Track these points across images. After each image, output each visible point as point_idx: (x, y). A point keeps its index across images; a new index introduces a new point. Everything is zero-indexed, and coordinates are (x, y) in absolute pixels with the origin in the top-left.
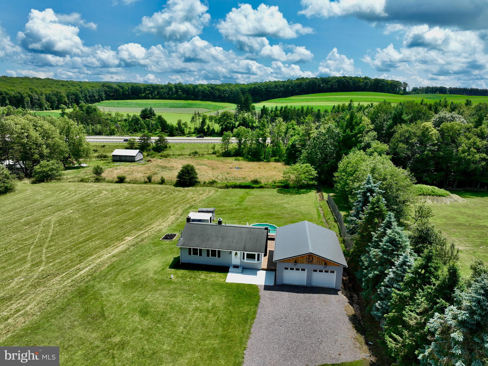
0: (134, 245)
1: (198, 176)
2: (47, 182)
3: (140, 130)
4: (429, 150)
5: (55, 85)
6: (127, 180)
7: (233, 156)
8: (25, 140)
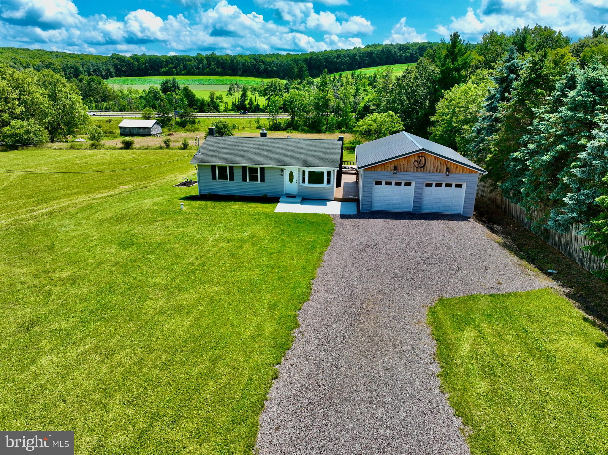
0: (130, 191)
5: (47, 56)
6: (136, 145)
7: (284, 129)
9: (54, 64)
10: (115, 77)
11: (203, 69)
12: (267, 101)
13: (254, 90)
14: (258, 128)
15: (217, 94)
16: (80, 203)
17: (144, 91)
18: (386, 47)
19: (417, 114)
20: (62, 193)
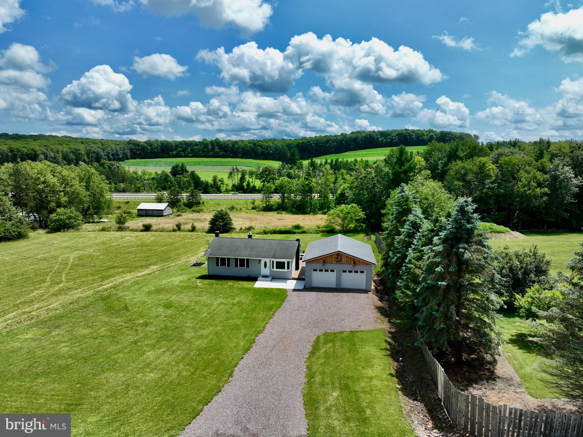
0: (159, 271)
1: (232, 222)
2: (64, 231)
3: (170, 188)
4: (488, 188)
5: (73, 143)
6: (154, 228)
7: (276, 210)
8: (41, 186)
9: (79, 150)
10: (131, 159)
11: (208, 152)
12: (262, 183)
13: (251, 174)
14: (254, 208)
15: (219, 177)
16: (129, 280)
17: (156, 173)
18: (369, 133)
19: (376, 205)
20: (113, 271)
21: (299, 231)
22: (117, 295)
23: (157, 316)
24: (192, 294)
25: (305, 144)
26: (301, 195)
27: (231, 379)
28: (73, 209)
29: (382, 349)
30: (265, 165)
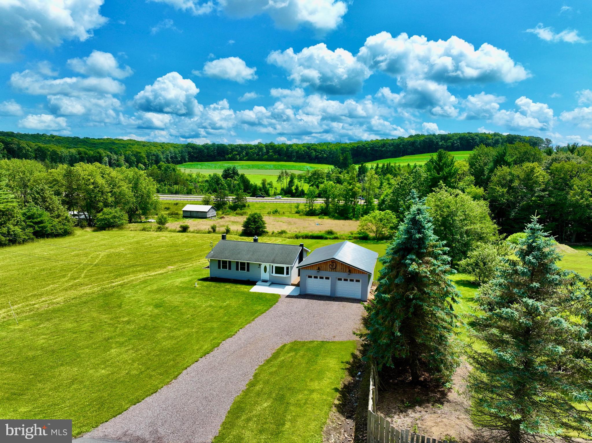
0: (173, 271)
2: (109, 230)
5: (136, 146)
6: (191, 229)
7: (318, 215)
8: (91, 187)
9: (140, 153)
10: (189, 162)
11: (262, 155)
12: (311, 188)
13: (300, 177)
14: (297, 213)
15: (268, 181)
16: (140, 279)
17: (209, 176)
20: (131, 270)
21: (332, 236)
22: (120, 292)
23: (143, 315)
24: (185, 295)
25: (361, 148)
26: (344, 200)
27: (173, 381)
28: (118, 209)
29: (342, 362)
30: (314, 168)
